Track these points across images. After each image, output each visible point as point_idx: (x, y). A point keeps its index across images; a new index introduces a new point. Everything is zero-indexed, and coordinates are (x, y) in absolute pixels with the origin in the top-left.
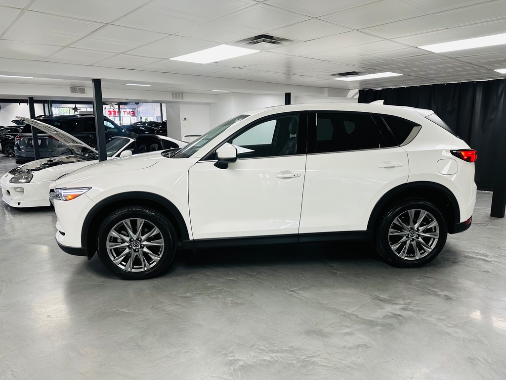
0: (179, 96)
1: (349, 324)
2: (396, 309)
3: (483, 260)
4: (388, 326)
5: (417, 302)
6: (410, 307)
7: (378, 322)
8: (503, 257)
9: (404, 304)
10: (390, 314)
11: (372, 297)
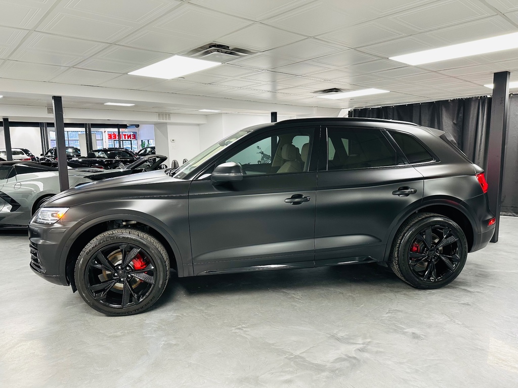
0: (166, 117)
1: (291, 369)
2: (350, 350)
3: (464, 289)
4: (337, 372)
5: (378, 342)
6: (369, 347)
7: (327, 367)
8: (487, 287)
9: (363, 344)
10: (344, 356)
11: (329, 336)
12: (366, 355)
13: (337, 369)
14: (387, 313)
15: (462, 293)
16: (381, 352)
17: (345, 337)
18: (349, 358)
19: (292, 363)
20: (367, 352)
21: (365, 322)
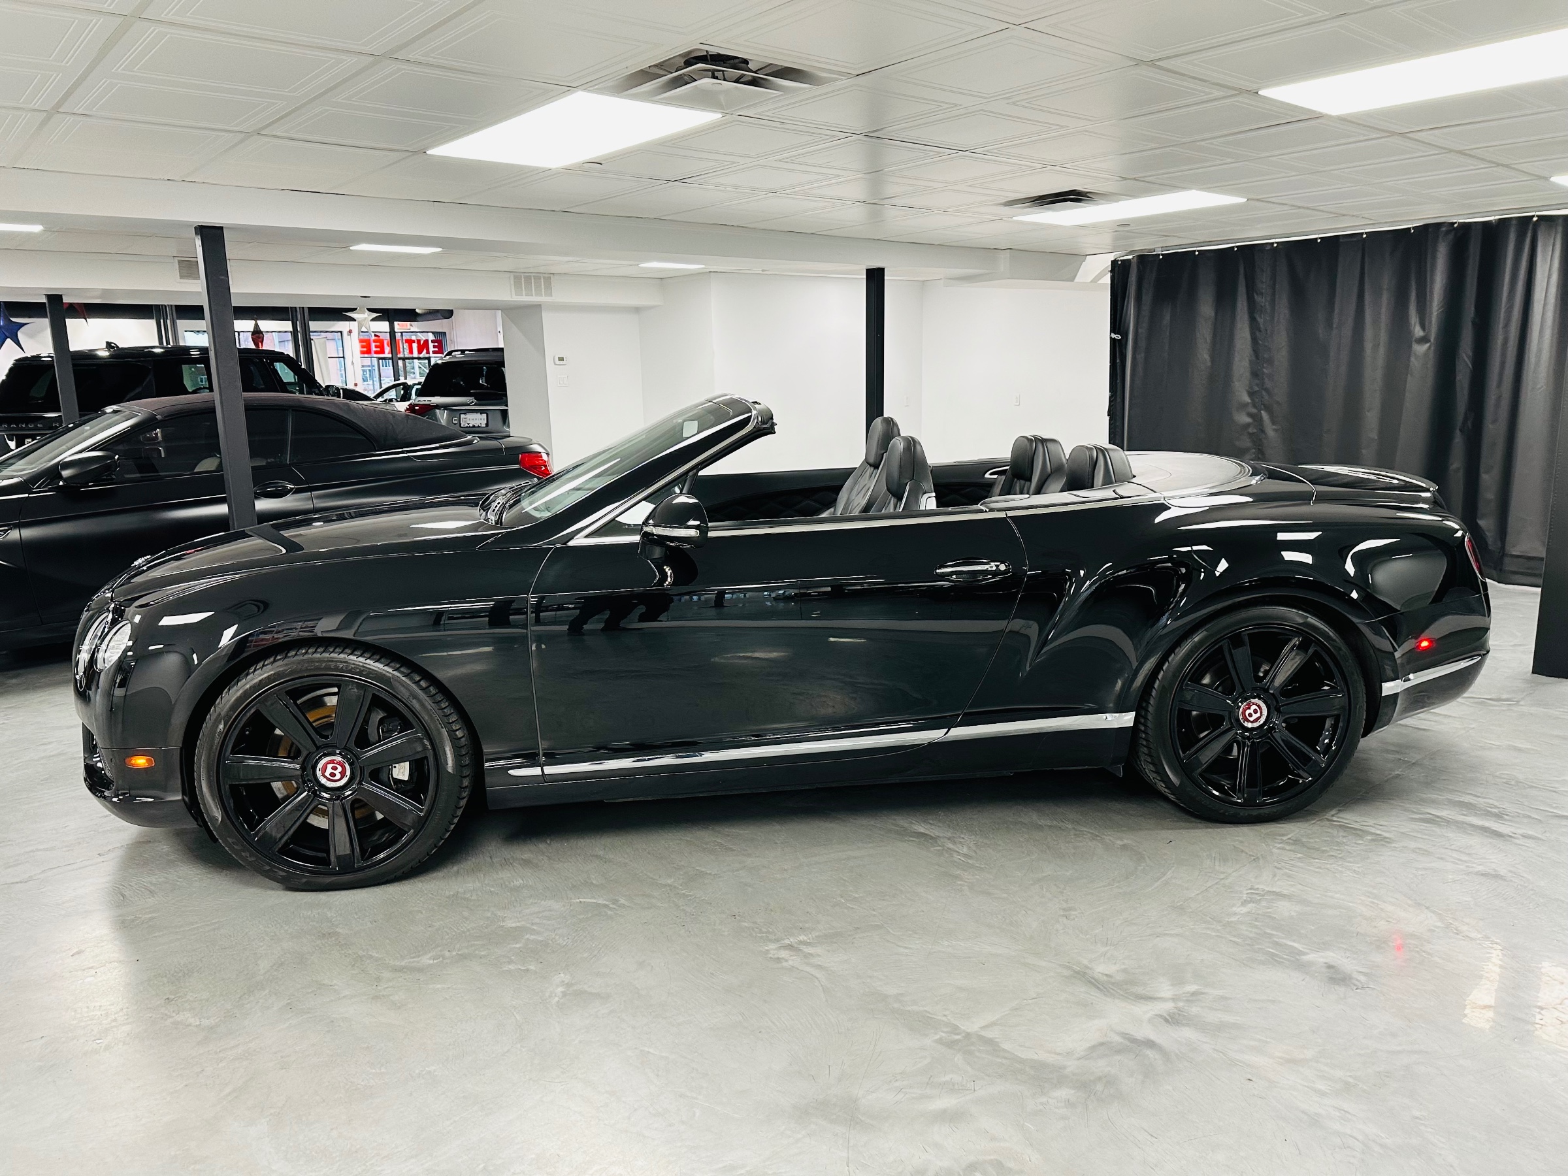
0: (538, 287)
1: (958, 1079)
2: (1139, 1017)
5: (1221, 993)
6: (1194, 1010)
7: (1067, 1071)
9: (1173, 1000)
10: (1117, 1039)
12: (1187, 1035)
13: (1100, 1079)
14: (1244, 903)
15: (1475, 842)
17: (1119, 977)
18: (1136, 1045)
19: (959, 1058)
20: (1188, 1025)
21: (1177, 931)
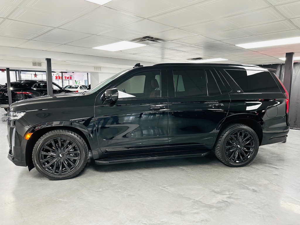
0: (98, 69)
1: (196, 207)
2: (224, 197)
3: (274, 167)
4: (220, 208)
5: (236, 193)
6: (233, 196)
7: (214, 206)
8: (285, 166)
9: (229, 195)
10: (221, 201)
11: (211, 191)
12: (232, 200)
13: (220, 207)
14: (237, 179)
15: (273, 169)
16: (239, 198)
17: (220, 191)
18: (224, 202)
19: (196, 204)
20: (232, 198)
21: (227, 184)
